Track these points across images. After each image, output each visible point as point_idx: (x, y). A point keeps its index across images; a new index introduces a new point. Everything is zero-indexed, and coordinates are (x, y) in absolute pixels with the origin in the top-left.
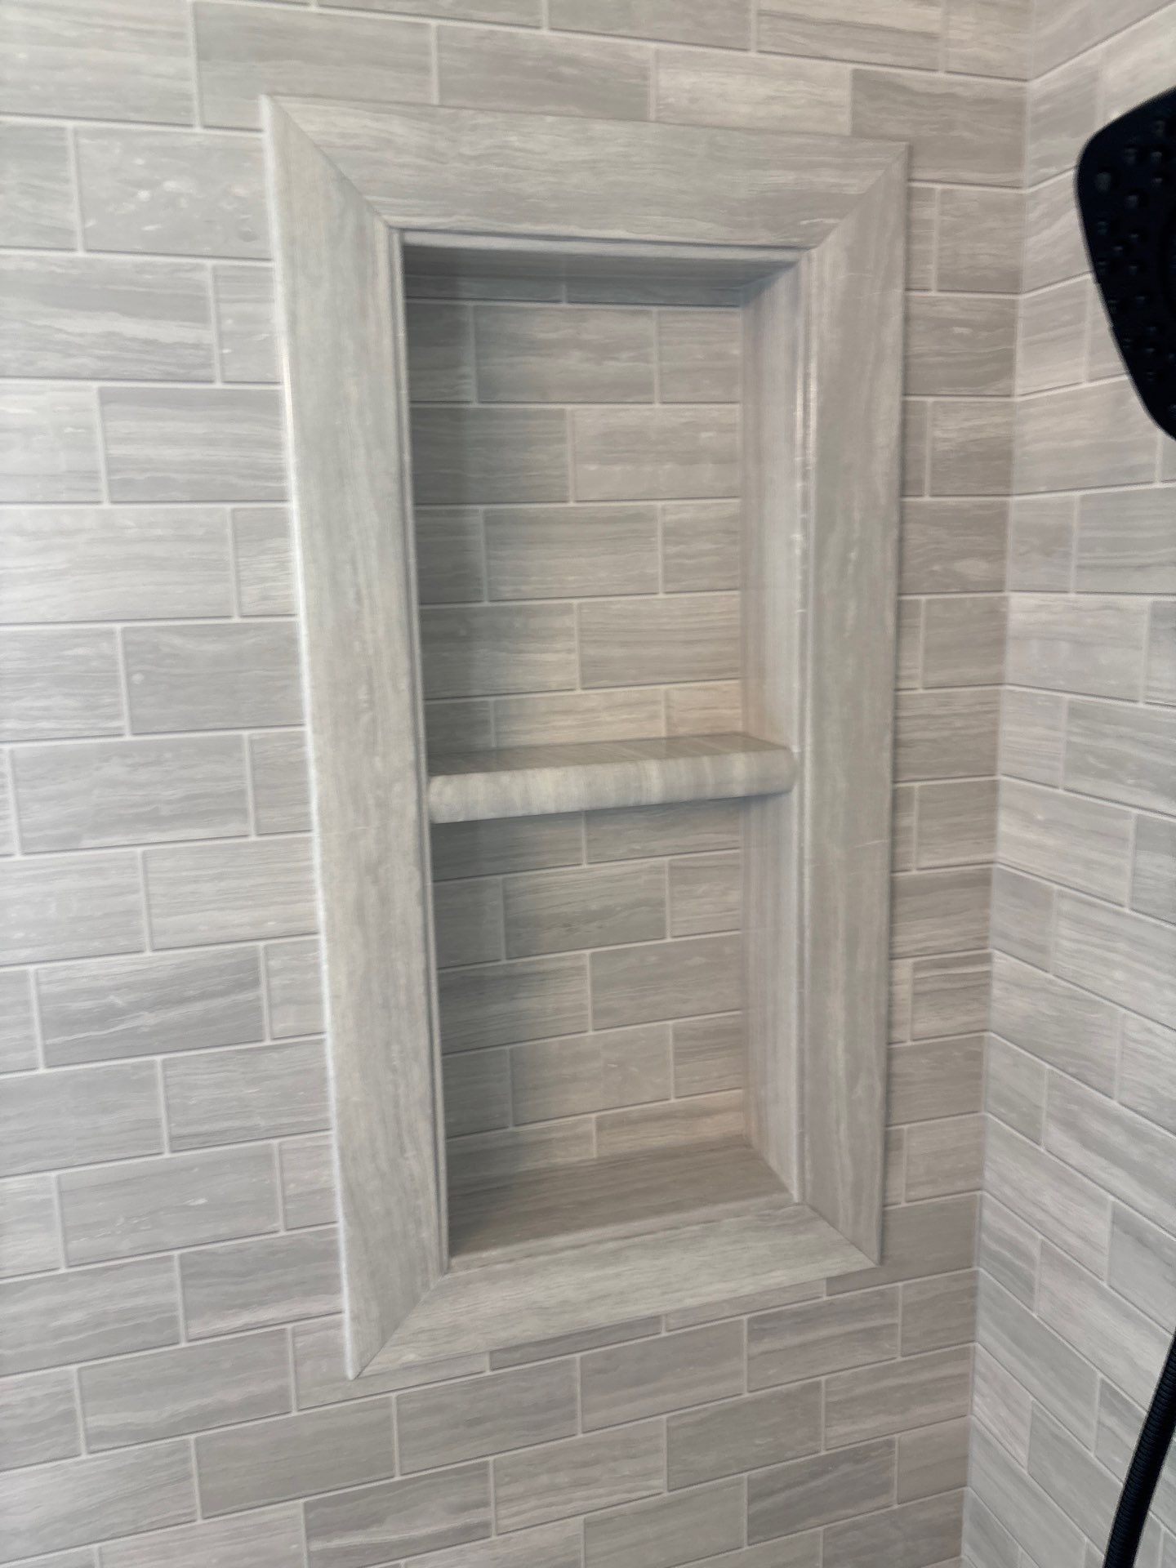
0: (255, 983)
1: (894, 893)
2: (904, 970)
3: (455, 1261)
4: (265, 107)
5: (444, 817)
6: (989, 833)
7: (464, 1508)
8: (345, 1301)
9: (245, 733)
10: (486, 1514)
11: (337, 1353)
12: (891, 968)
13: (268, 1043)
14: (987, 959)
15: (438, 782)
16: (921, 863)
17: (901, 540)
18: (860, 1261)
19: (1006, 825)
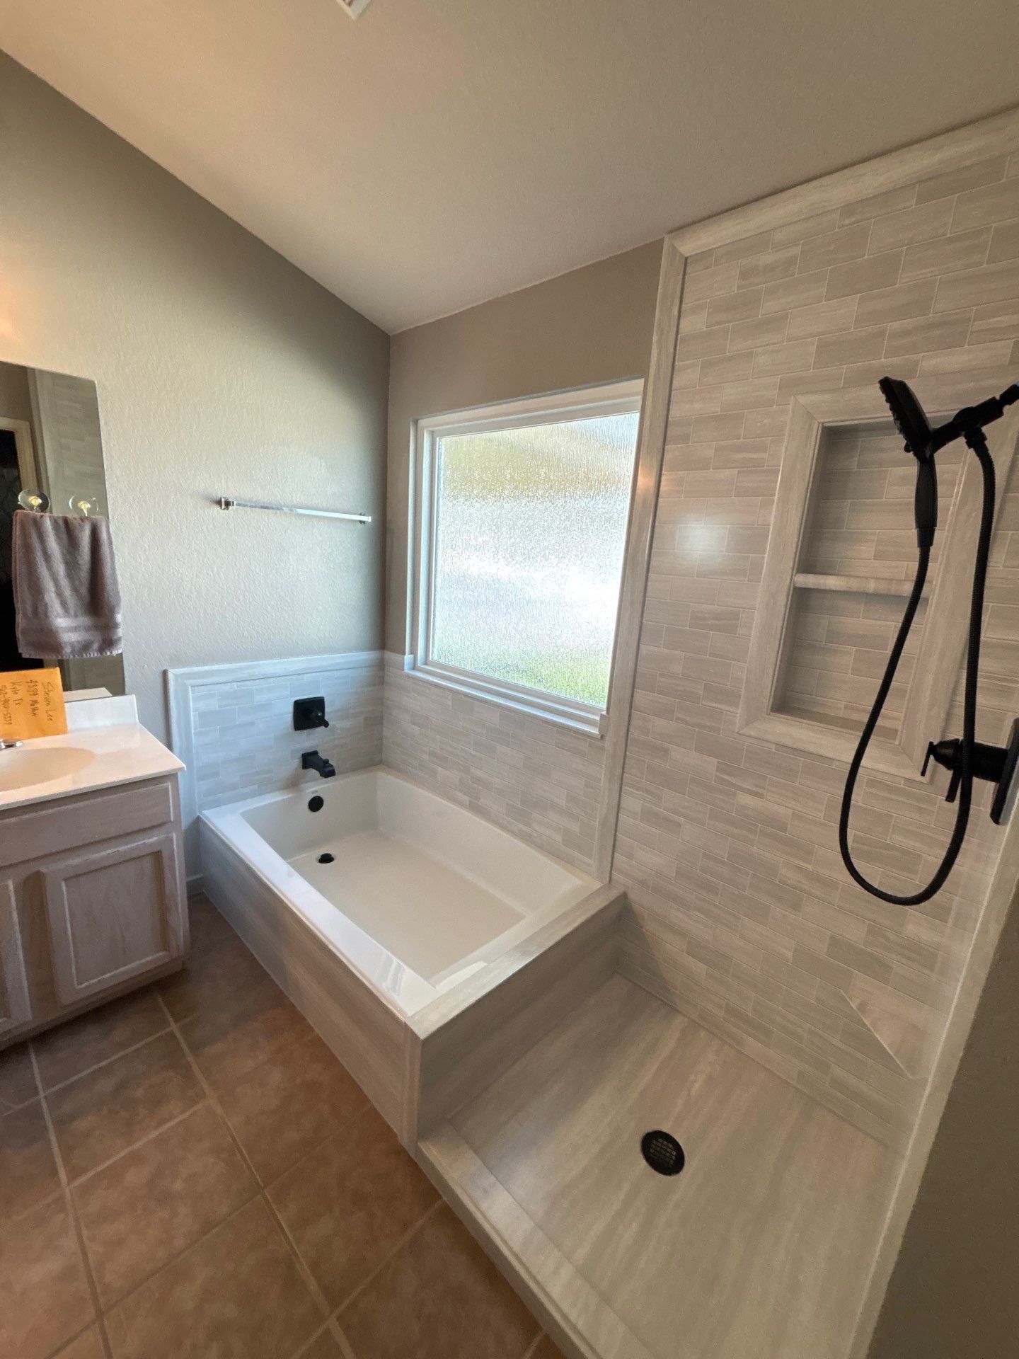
0: (738, 619)
3: (771, 714)
4: (792, 399)
5: (798, 585)
8: (739, 711)
9: (751, 555)
10: (764, 792)
11: (734, 724)
13: (738, 635)
15: (798, 575)
18: (921, 778)
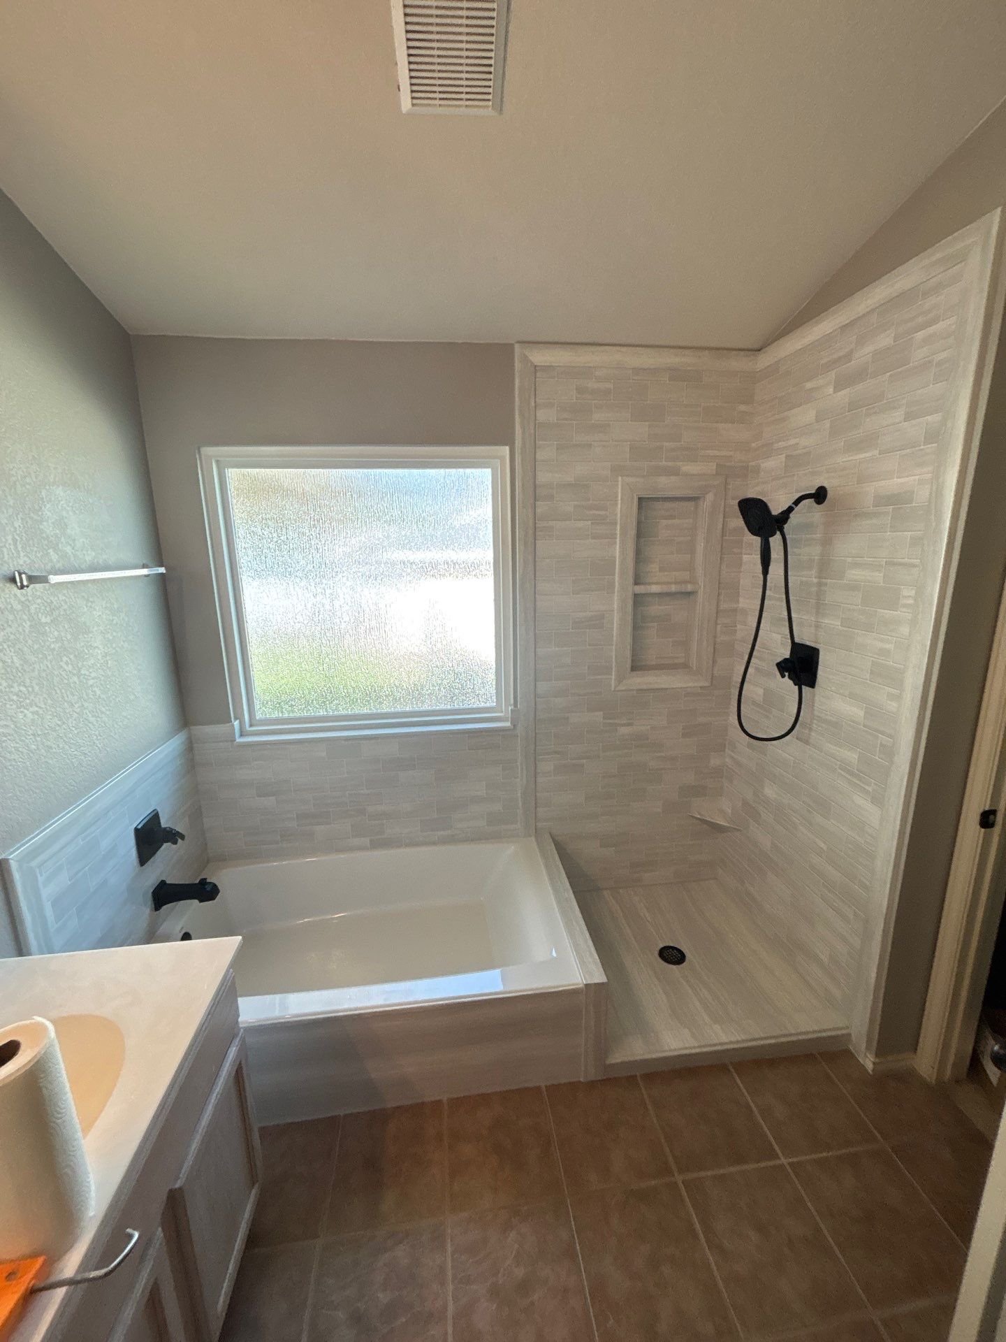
0: (604, 619)
1: (717, 613)
2: (719, 627)
3: (632, 673)
4: (620, 478)
5: (636, 592)
6: (737, 602)
7: (630, 719)
8: (613, 677)
9: (606, 577)
10: (634, 721)
11: (611, 685)
12: (716, 626)
13: (605, 629)
14: (736, 626)
15: (636, 586)
16: (724, 606)
17: (722, 545)
18: (707, 684)
19: (741, 600)
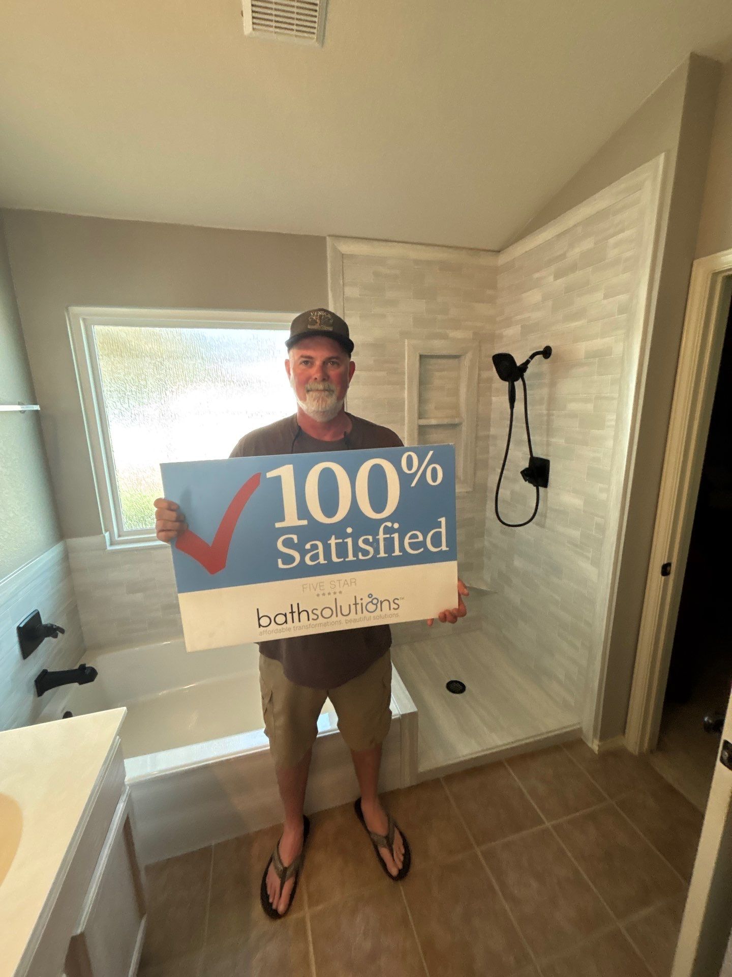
1: (476, 438)
2: (478, 449)
4: (406, 340)
5: (419, 424)
6: (489, 430)
14: (489, 448)
15: (420, 420)
16: (480, 434)
17: (478, 391)
19: (492, 429)
